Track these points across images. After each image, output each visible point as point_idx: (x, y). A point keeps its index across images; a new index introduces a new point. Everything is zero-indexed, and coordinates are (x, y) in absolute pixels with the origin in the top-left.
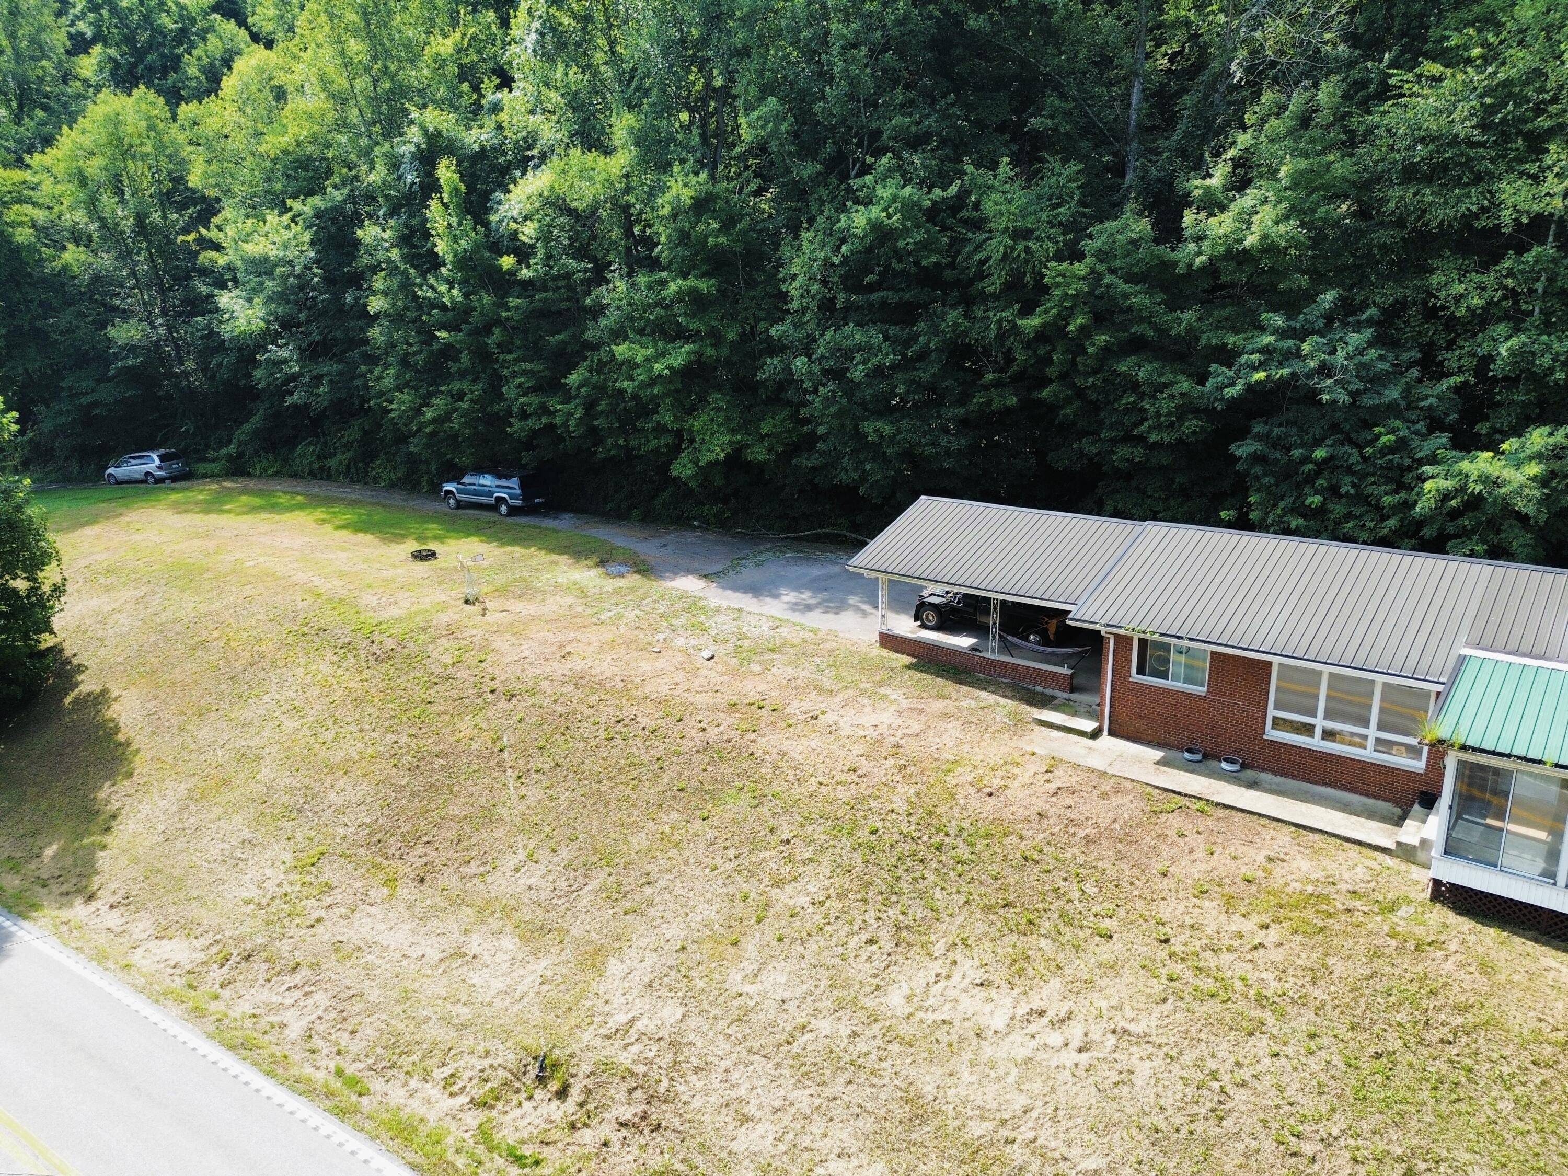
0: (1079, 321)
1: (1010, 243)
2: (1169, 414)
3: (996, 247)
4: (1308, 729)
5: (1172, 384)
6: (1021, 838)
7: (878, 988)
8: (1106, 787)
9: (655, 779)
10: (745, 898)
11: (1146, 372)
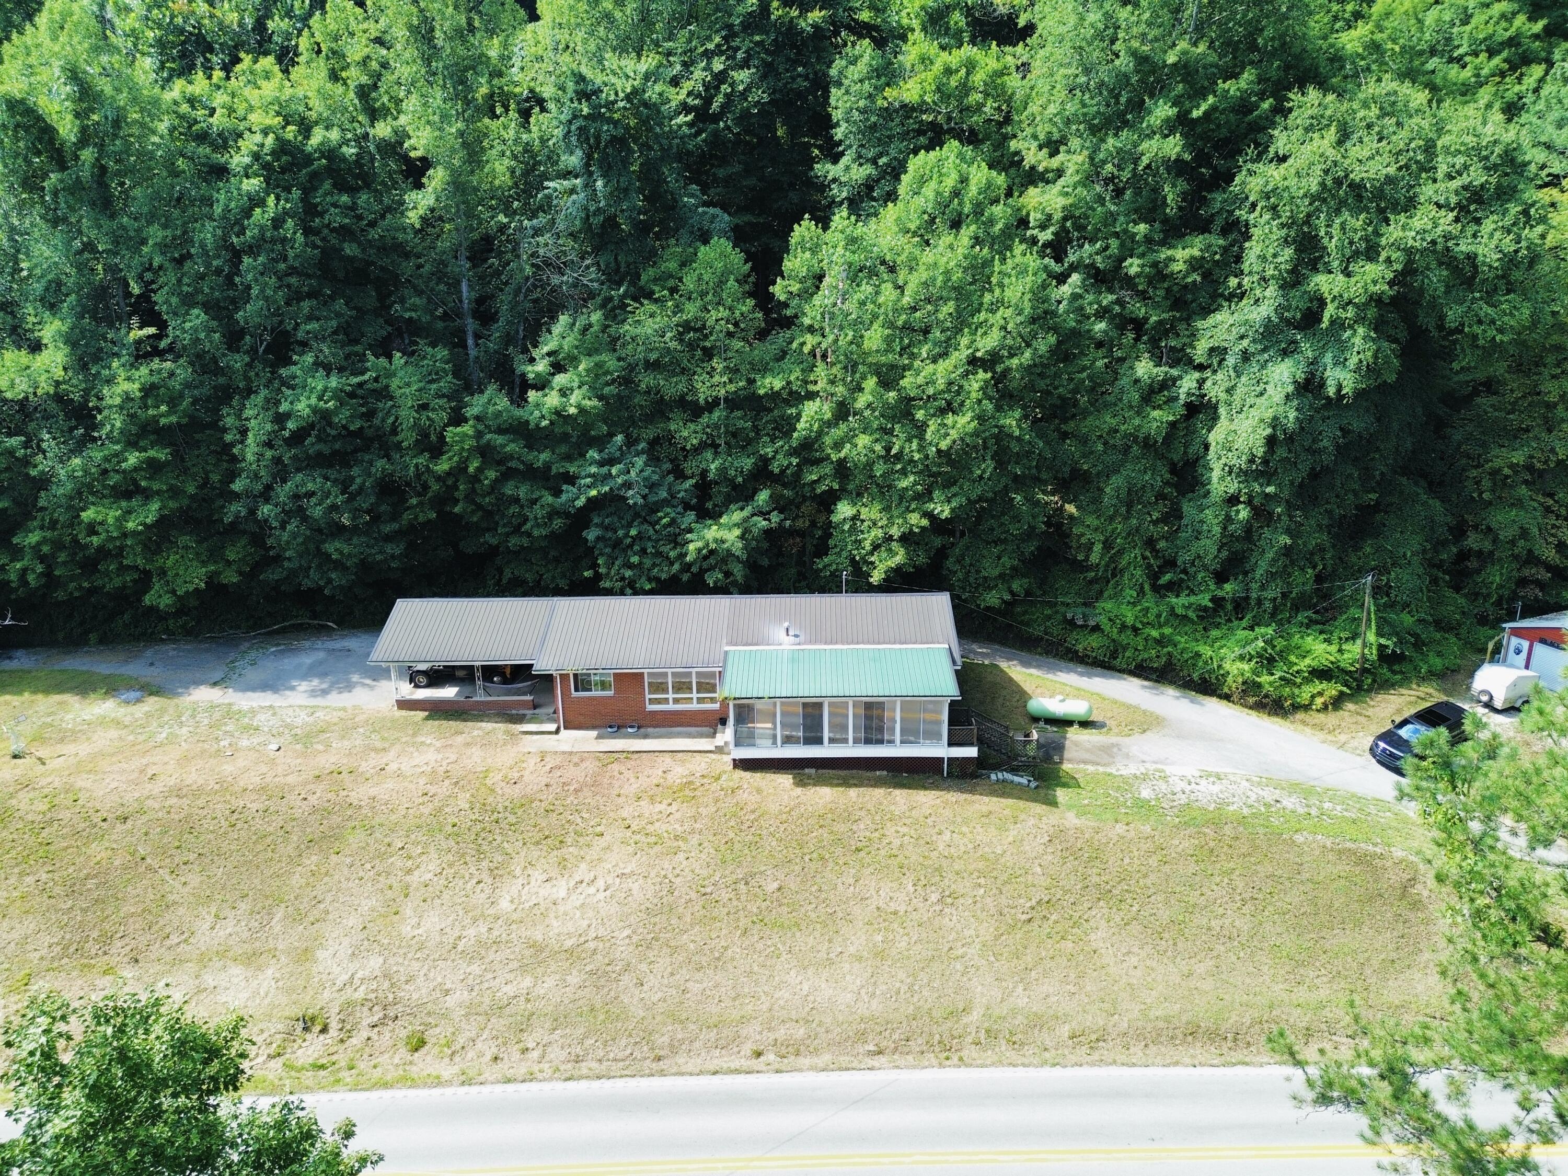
0: (475, 465)
2: (543, 517)
4: (666, 701)
5: (541, 499)
6: (541, 801)
7: (492, 903)
8: (575, 759)
9: (286, 841)
10: (391, 888)
11: (523, 492)
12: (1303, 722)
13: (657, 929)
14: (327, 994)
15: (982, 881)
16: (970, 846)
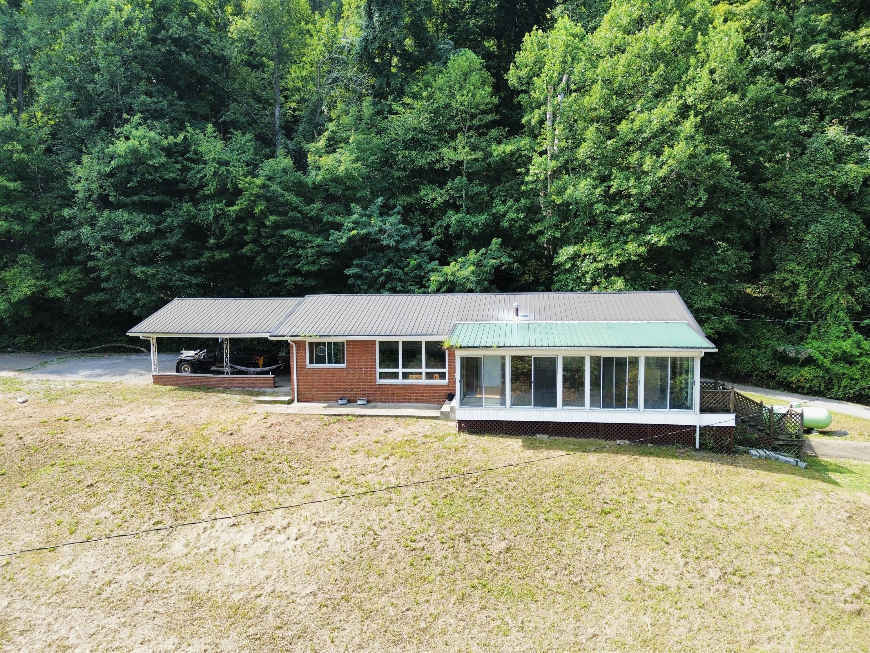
0: (260, 208)
1: (217, 166)
2: (312, 256)
3: (209, 169)
4: (395, 376)
5: (312, 241)
6: (252, 450)
7: (164, 546)
11: (297, 235)
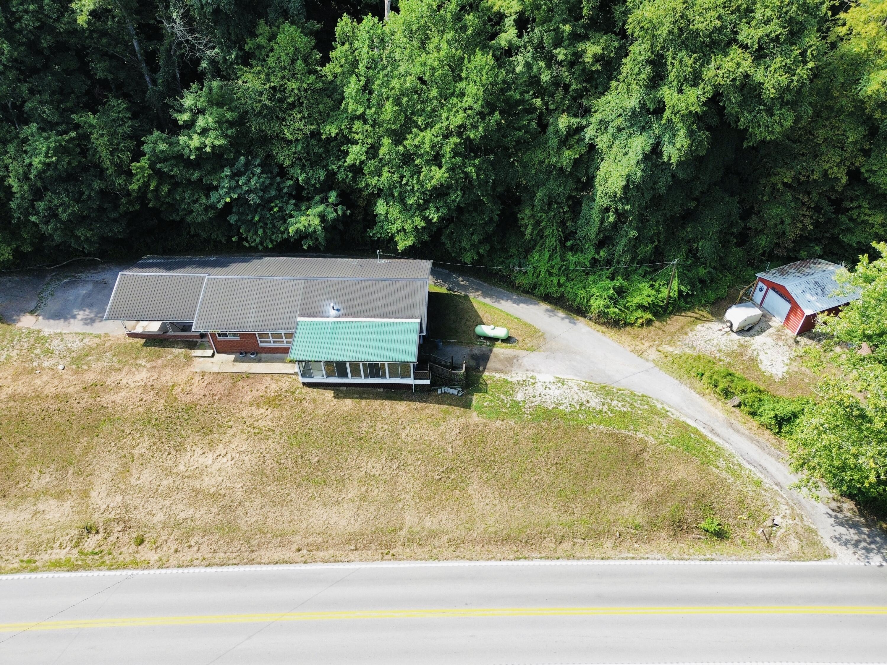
4: (270, 342)
6: (201, 405)
7: (176, 466)
8: (220, 378)
9: (71, 428)
10: (125, 456)
12: (629, 333)
13: (255, 483)
14: (96, 515)
15: (420, 456)
16: (418, 436)
